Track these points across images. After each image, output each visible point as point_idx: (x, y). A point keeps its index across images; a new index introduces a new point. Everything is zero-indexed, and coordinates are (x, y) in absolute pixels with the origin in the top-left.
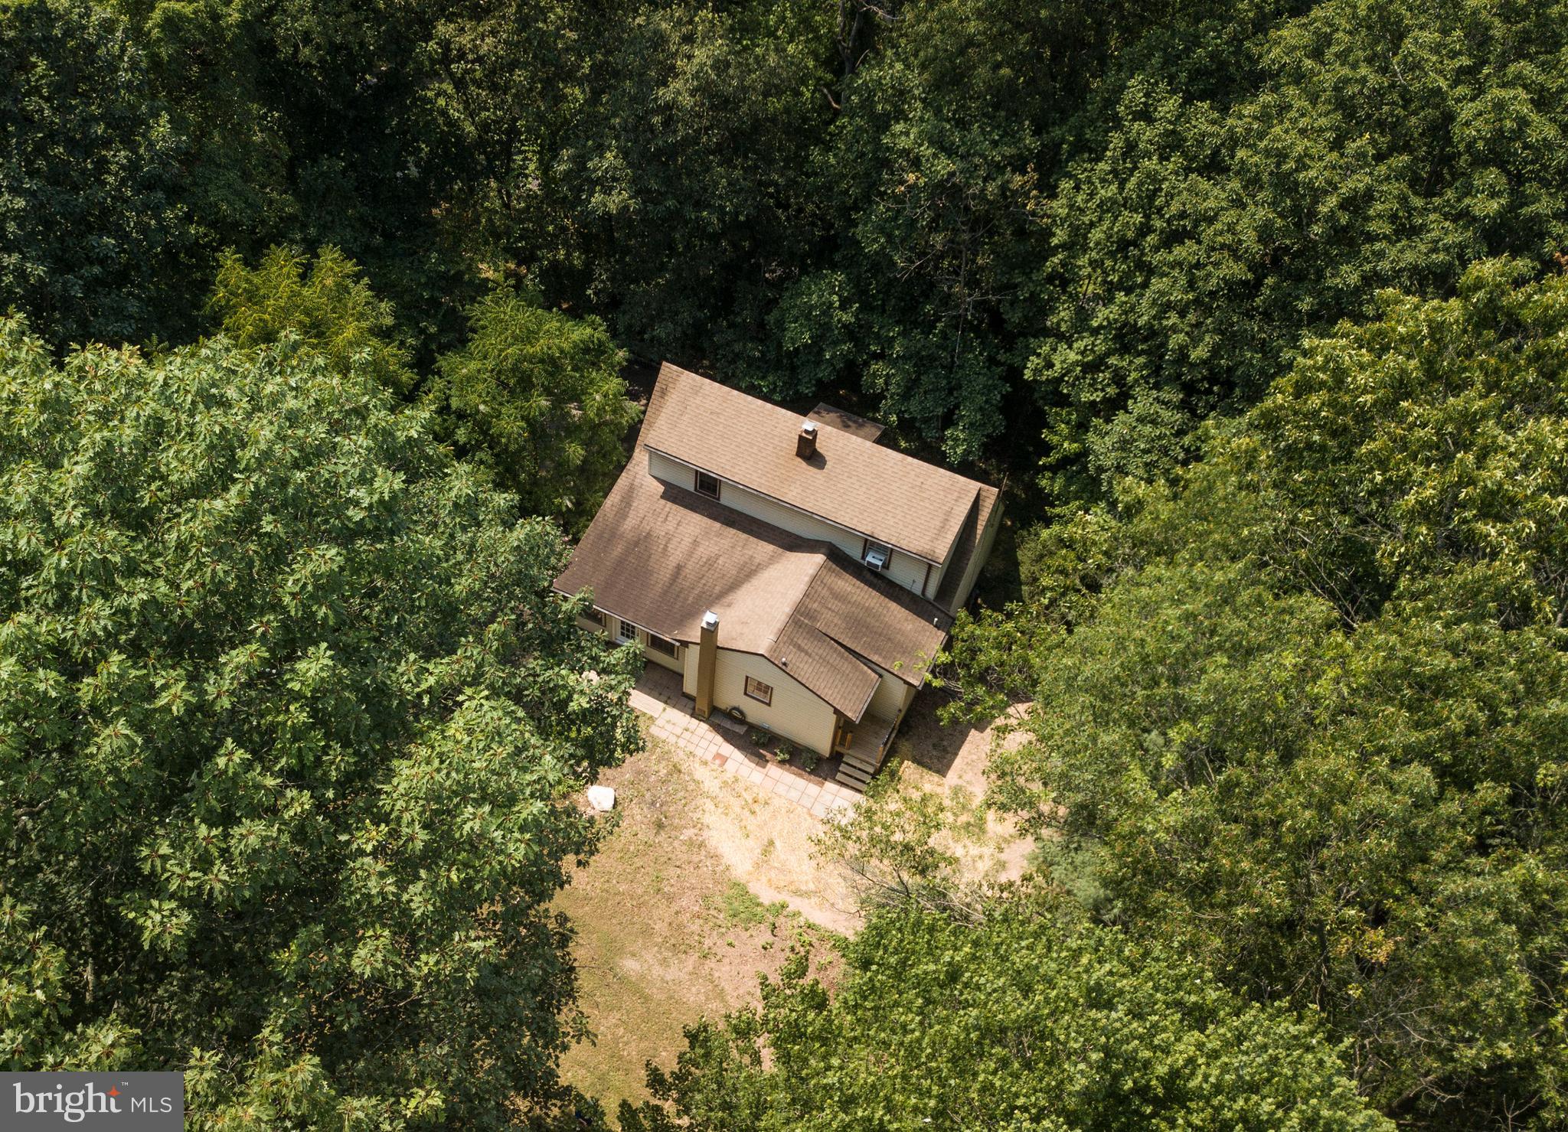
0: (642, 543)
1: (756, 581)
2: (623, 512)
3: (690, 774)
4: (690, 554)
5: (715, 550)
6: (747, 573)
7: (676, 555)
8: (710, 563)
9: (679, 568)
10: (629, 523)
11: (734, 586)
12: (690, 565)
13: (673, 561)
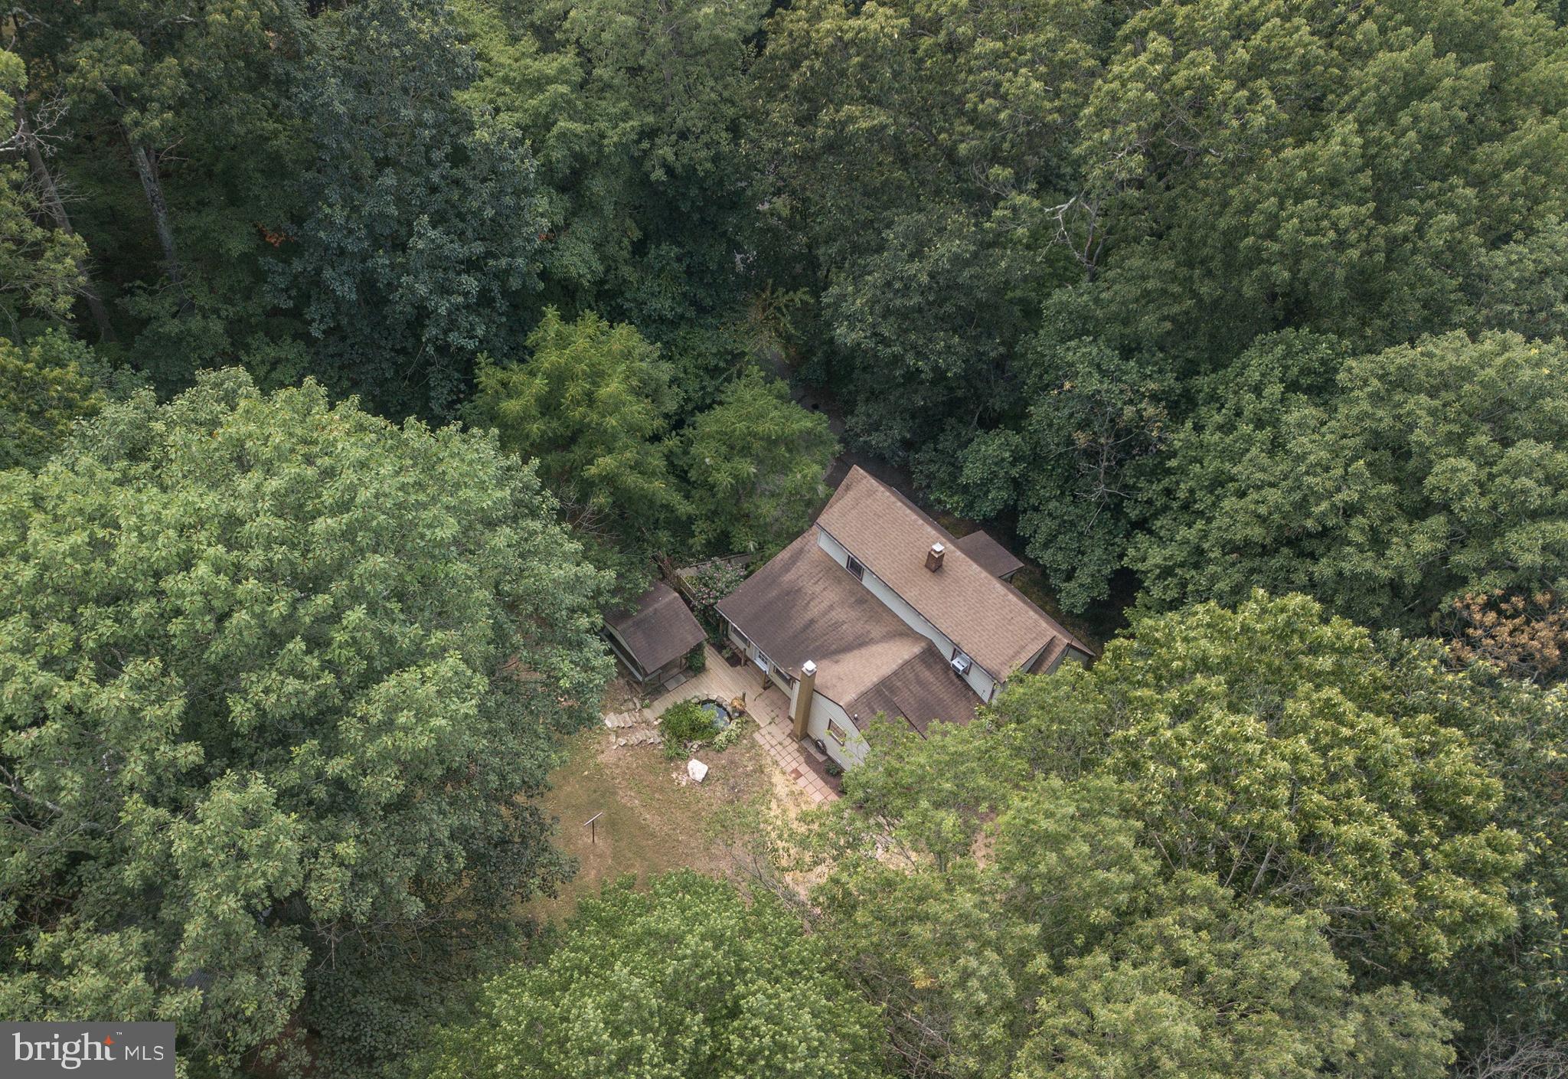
0: (792, 595)
1: (863, 651)
2: (787, 568)
3: (770, 777)
4: (825, 613)
5: (843, 617)
6: (860, 643)
7: (814, 611)
8: (837, 625)
9: (812, 621)
10: (788, 577)
11: (847, 648)
12: (821, 622)
13: (808, 616)
